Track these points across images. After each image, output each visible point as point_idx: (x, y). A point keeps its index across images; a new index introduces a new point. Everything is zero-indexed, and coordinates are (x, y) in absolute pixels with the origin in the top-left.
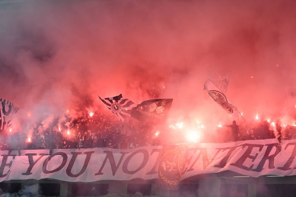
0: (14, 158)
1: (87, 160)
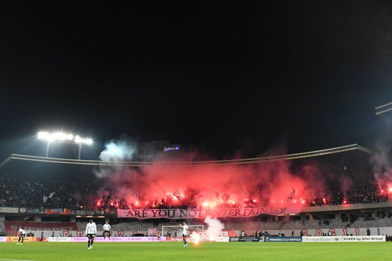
1: (174, 212)
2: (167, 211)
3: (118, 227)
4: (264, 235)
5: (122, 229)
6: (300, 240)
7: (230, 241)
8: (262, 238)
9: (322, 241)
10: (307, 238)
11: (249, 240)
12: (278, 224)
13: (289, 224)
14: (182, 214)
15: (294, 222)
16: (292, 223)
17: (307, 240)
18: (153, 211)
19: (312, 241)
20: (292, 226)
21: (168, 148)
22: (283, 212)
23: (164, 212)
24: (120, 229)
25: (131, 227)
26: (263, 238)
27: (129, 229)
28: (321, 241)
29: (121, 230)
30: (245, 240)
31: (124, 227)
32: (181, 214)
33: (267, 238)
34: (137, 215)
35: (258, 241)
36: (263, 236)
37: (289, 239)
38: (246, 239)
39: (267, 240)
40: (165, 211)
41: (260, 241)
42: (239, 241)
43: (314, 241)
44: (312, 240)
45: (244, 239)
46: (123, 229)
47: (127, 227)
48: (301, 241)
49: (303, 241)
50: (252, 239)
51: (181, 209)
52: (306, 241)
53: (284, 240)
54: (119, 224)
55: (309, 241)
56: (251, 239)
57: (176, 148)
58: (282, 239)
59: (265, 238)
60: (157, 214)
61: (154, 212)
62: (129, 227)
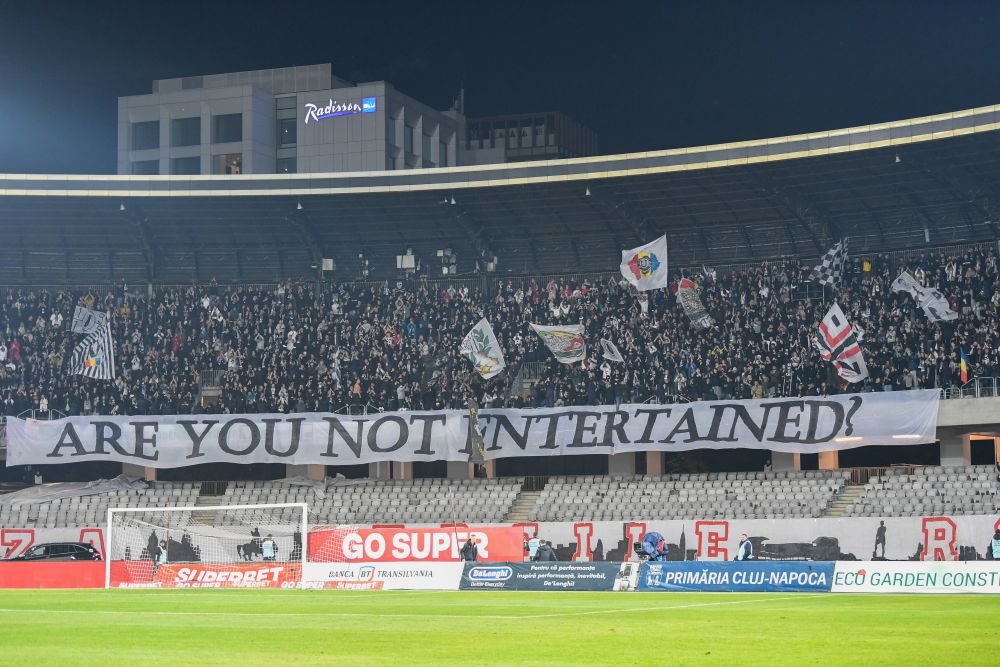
0: (156, 430)
1: (296, 432)
2: (262, 427)
3: (16, 508)
4: (642, 554)
5: (33, 517)
6: (822, 579)
7: (465, 585)
8: (628, 569)
9: (939, 588)
10: (862, 572)
11: (563, 576)
12: (825, 488)
13: (880, 486)
14: (338, 438)
15: (903, 478)
16: (893, 480)
17: (860, 577)
18: (187, 425)
19: (886, 588)
20: (891, 494)
21: (324, 104)
22: (845, 427)
23: (247, 430)
24: (24, 517)
25: (83, 506)
26: (635, 567)
27: (71, 517)
28: (930, 589)
29: (30, 520)
30: (543, 580)
31: (45, 507)
32: (331, 439)
33: (656, 568)
34: (107, 446)
35: (607, 586)
36: (634, 555)
37: (768, 576)
38: (549, 575)
39: (653, 577)
40: (249, 423)
41: (618, 583)
42: (511, 585)
43: (898, 588)
44: (887, 579)
45: (538, 572)
46: (42, 515)
47: (64, 507)
48: (826, 588)
49: (835, 588)
50: (576, 573)
51: (331, 415)
52: (854, 588)
53: (738, 577)
54: (25, 492)
55: (867, 588)
56: (572, 576)
57: (366, 106)
58: (730, 578)
59: (643, 570)
60: (211, 441)
61: (192, 433)
62: (74, 507)
